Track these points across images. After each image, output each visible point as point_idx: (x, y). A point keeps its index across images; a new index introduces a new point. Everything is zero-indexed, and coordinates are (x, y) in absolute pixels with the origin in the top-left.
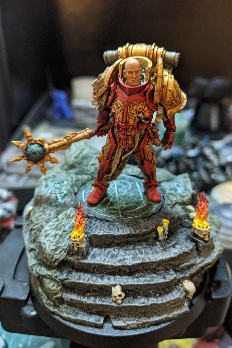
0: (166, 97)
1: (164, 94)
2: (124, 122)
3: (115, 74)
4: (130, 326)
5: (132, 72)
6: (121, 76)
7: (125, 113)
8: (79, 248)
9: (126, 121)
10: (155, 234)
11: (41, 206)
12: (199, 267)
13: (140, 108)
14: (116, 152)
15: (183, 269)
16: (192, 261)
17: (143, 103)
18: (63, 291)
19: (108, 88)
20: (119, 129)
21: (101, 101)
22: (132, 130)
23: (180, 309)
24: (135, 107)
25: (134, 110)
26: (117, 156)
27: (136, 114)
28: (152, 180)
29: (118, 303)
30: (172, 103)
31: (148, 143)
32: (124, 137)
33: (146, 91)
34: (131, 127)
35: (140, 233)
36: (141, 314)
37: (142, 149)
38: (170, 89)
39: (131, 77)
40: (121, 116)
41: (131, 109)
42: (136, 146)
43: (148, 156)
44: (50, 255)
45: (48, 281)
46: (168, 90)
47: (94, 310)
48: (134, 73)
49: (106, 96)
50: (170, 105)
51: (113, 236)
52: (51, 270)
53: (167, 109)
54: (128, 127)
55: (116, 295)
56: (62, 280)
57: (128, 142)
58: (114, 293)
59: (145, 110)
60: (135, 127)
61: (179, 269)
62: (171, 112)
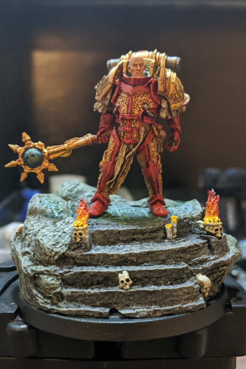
0: (169, 89)
1: (167, 86)
2: (129, 113)
3: (120, 72)
4: (139, 314)
5: (136, 65)
6: (125, 73)
7: (130, 104)
8: (82, 239)
9: (131, 111)
10: (162, 233)
11: (36, 216)
12: (213, 264)
13: (144, 100)
14: (119, 151)
15: (195, 264)
16: (205, 257)
17: (147, 95)
18: (63, 287)
19: (112, 84)
20: (124, 122)
21: (105, 101)
22: (137, 121)
23: (194, 301)
24: (140, 98)
25: (139, 101)
26: (121, 155)
27: (141, 105)
28: (157, 193)
29: (126, 289)
30: (176, 97)
31: (153, 141)
32: (130, 129)
33: (151, 83)
34: (136, 117)
35: (147, 229)
36: (151, 303)
37: (147, 146)
38: (172, 81)
39: (136, 70)
40: (125, 108)
41: (135, 100)
42: (141, 140)
43: (153, 157)
44: (48, 249)
45: (46, 276)
46: (171, 83)
47: (98, 303)
48: (138, 65)
49: (110, 94)
50: (174, 99)
51: (117, 232)
52: (49, 266)
53: (171, 103)
54: (133, 118)
55: (123, 279)
56: (61, 274)
57: (133, 136)
58: (121, 278)
59: (149, 101)
60: (140, 117)
61: (191, 263)
62: (174, 106)
